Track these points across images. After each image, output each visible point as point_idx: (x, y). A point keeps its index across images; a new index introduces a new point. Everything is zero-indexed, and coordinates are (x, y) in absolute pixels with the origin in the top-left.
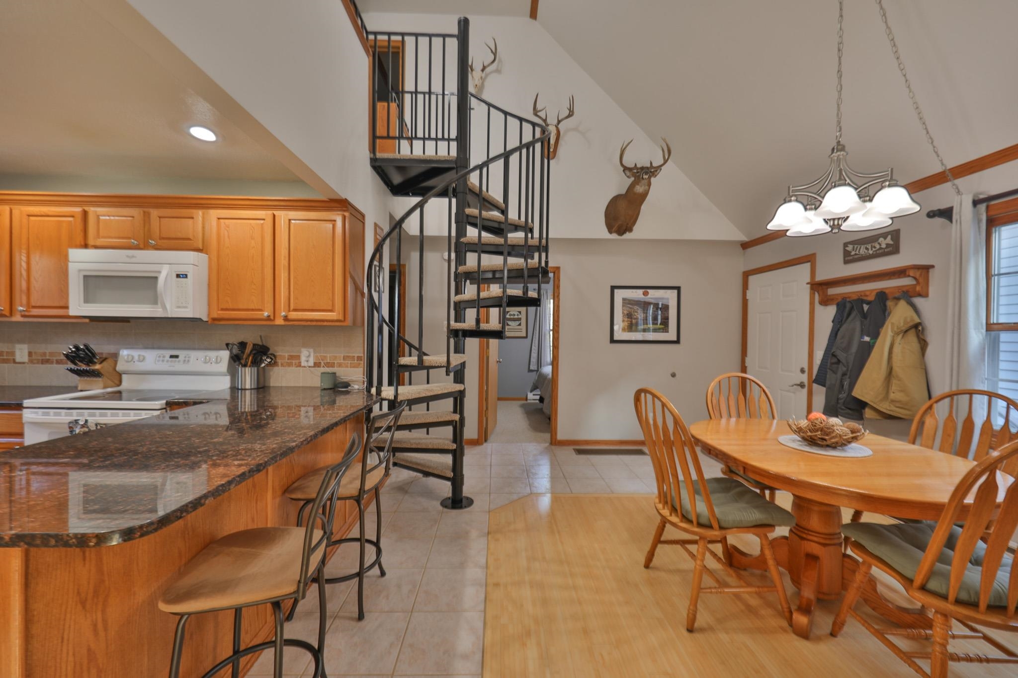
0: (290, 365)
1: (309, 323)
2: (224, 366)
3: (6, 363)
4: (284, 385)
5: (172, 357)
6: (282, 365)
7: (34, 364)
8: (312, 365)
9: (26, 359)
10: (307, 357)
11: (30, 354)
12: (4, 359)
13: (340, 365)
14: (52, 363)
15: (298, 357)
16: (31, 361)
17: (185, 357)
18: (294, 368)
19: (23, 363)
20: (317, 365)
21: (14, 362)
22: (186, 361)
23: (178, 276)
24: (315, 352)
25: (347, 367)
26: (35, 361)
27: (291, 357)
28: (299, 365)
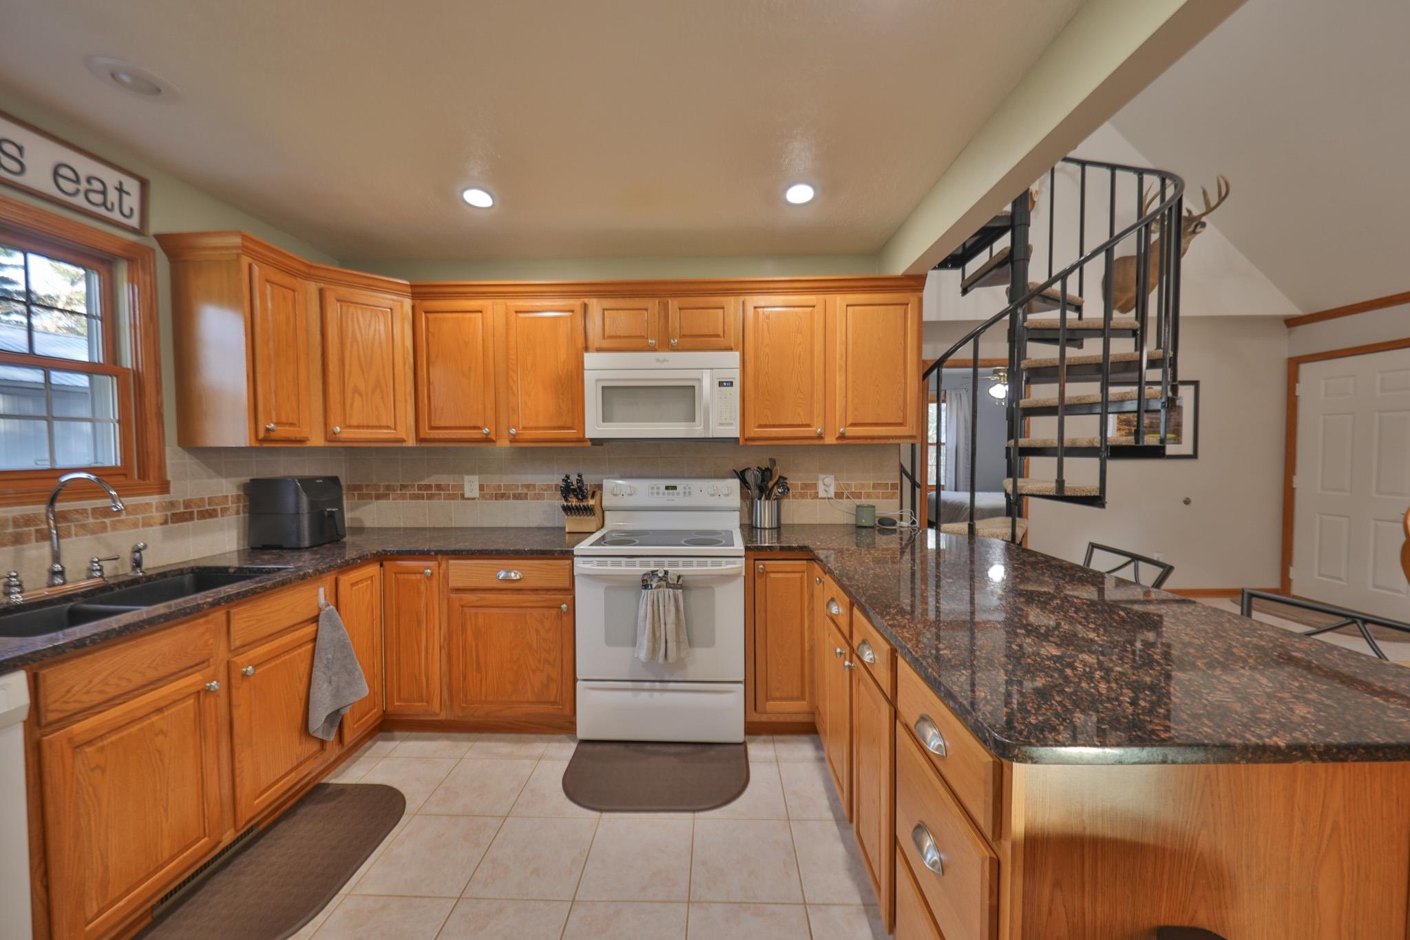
0: (803, 496)
1: (869, 441)
2: (735, 500)
3: (453, 499)
4: (796, 522)
5: (667, 488)
6: (794, 496)
7: (486, 499)
8: (833, 495)
9: (476, 493)
10: (827, 485)
11: (481, 487)
12: (449, 495)
13: (868, 496)
14: (509, 498)
15: (815, 486)
16: (483, 497)
17: (685, 488)
18: (809, 501)
19: (474, 499)
20: (839, 495)
21: (463, 496)
22: (687, 493)
23: (721, 384)
24: (836, 479)
25: (878, 498)
26: (487, 496)
27: (805, 486)
28: (816, 496)
